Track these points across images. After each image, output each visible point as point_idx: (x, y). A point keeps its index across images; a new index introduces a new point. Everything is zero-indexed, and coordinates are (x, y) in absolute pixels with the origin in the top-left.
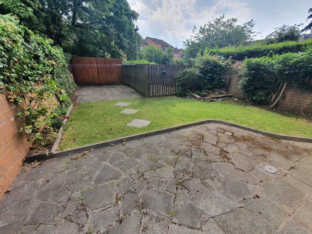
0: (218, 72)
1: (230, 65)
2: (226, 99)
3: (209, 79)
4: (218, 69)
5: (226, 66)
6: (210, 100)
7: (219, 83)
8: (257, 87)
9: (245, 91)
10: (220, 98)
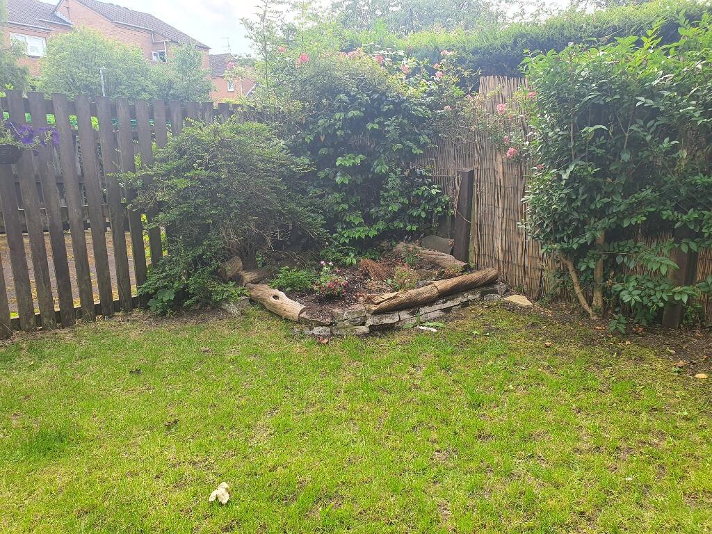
0: (394, 141)
1: (453, 100)
2: (465, 305)
3: (352, 183)
4: (391, 126)
5: (433, 106)
6: (369, 322)
7: (412, 205)
8: (626, 224)
9: (567, 252)
10: (430, 302)
